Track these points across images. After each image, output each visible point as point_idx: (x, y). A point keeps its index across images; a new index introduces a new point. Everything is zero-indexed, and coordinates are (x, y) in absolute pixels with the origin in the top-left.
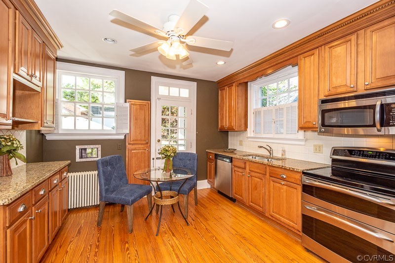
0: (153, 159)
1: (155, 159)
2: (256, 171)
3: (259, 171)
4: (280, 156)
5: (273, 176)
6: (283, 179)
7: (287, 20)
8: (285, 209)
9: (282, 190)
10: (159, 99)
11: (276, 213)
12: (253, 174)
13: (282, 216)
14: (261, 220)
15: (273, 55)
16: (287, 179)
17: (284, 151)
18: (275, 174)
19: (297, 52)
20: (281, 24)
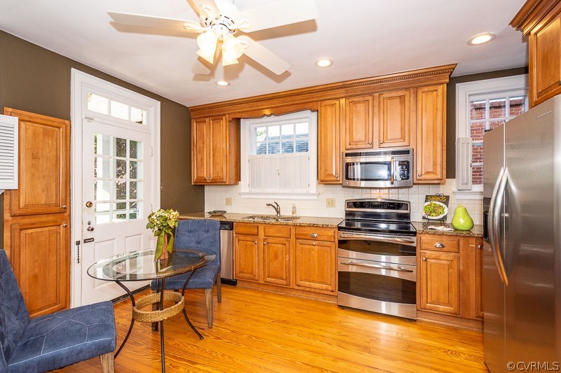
0: (78, 243)
1: (82, 242)
2: (277, 235)
3: (281, 235)
4: (290, 214)
5: (301, 237)
6: (314, 239)
7: (331, 61)
8: (317, 272)
9: (313, 252)
10: (90, 119)
11: (305, 280)
12: (270, 240)
13: (313, 281)
14: (281, 295)
15: (289, 93)
16: (319, 238)
17: (294, 208)
18: (303, 235)
19: (318, 97)
20: (324, 63)
